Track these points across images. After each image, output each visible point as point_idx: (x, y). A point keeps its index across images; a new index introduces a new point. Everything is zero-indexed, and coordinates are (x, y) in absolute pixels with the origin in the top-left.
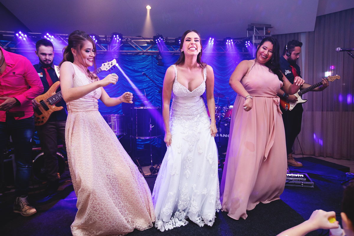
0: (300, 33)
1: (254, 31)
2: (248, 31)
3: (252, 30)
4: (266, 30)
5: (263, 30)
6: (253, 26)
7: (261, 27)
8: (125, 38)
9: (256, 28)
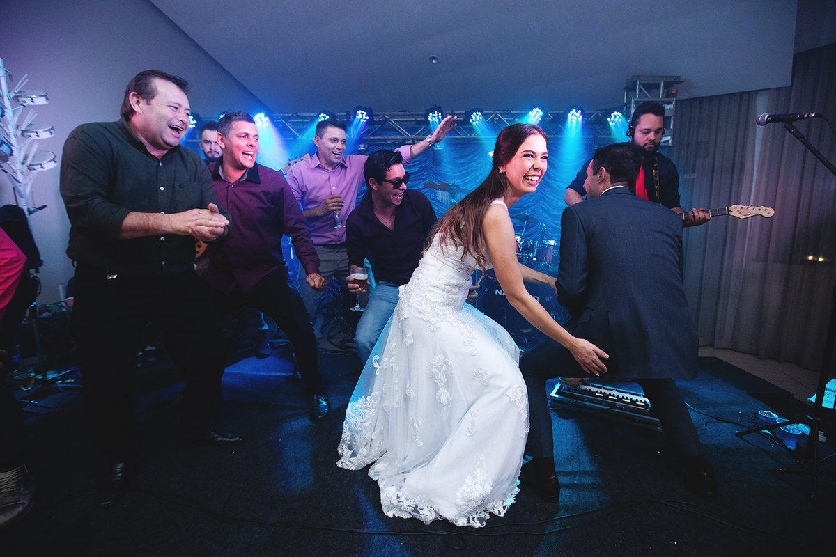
0: (757, 91)
1: (636, 91)
2: (625, 93)
3: (634, 89)
4: (664, 88)
5: (659, 88)
6: (636, 82)
7: (653, 82)
8: (379, 116)
9: (641, 84)
